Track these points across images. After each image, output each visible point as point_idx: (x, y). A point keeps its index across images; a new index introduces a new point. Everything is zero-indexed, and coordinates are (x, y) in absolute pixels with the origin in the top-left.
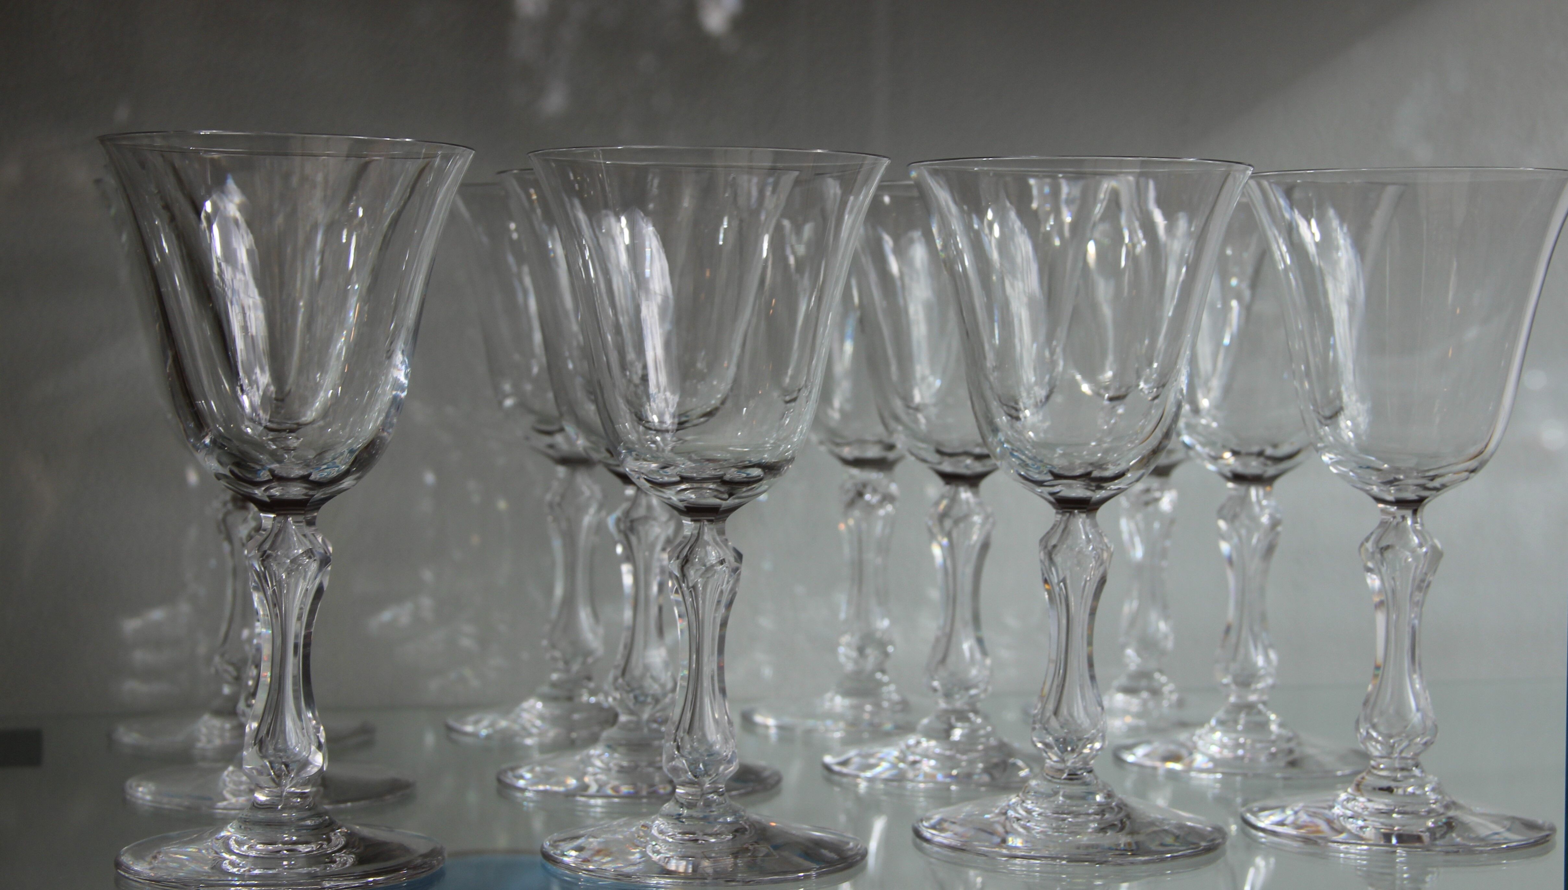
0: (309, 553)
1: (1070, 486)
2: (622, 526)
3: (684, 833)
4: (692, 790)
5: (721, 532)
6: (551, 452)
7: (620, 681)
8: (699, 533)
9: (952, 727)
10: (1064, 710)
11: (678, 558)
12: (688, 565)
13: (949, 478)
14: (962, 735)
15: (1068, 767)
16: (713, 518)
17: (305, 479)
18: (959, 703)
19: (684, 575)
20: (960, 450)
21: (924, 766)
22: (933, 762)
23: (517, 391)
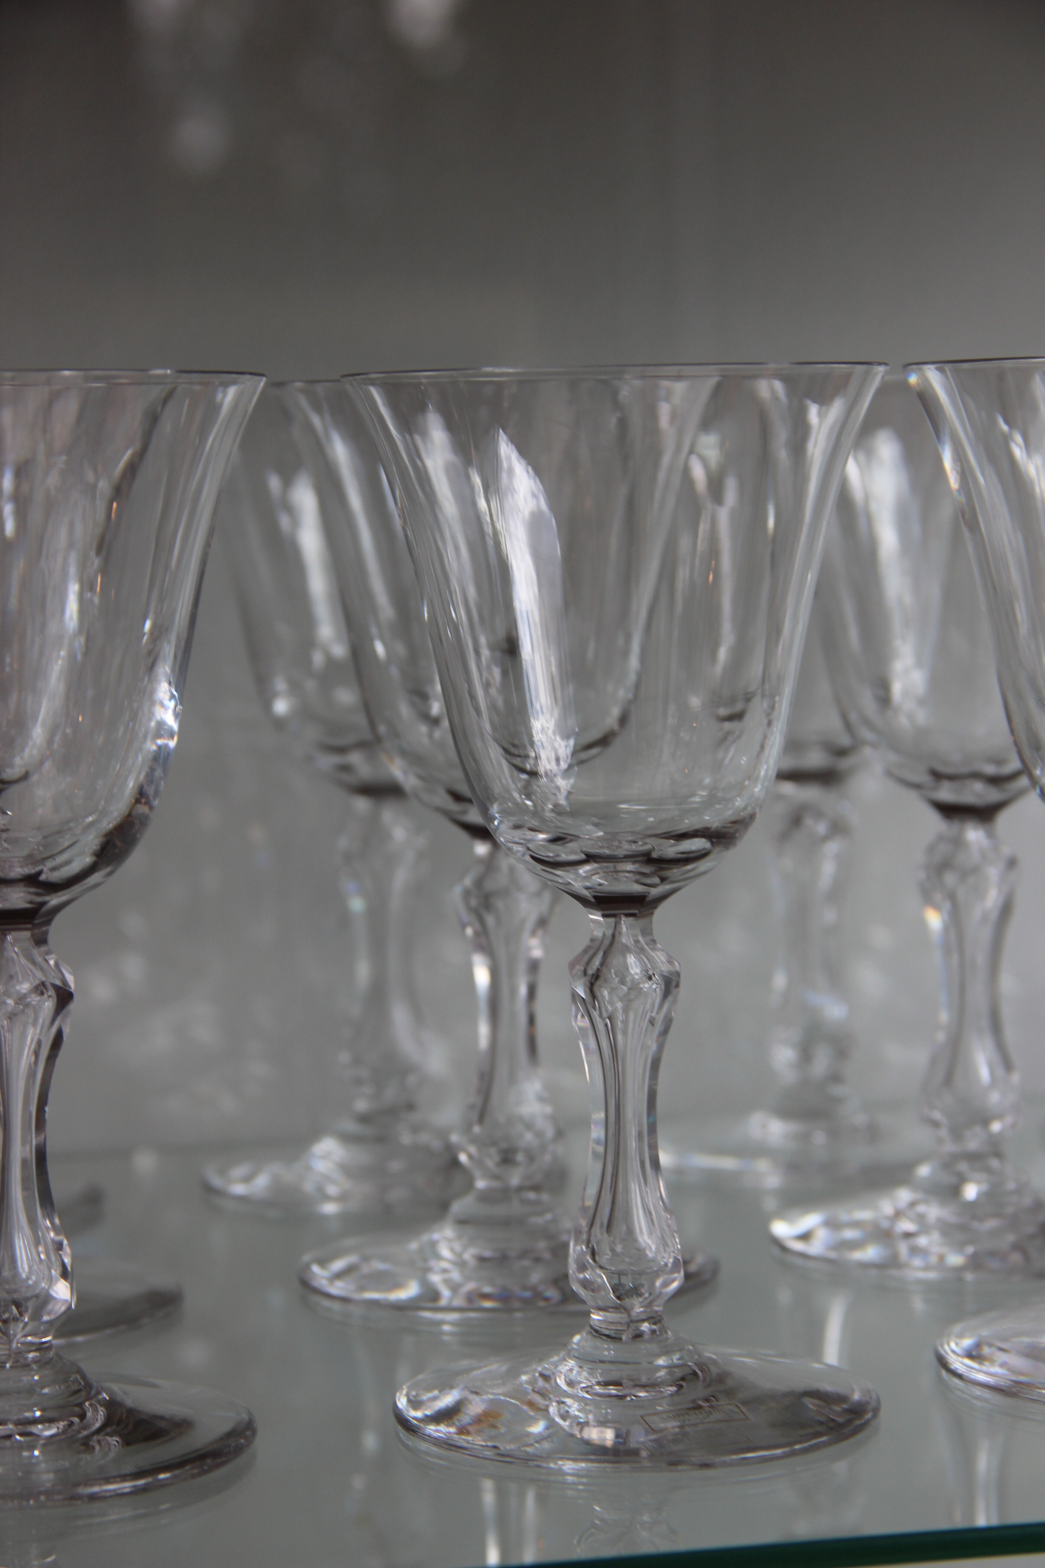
0: (40, 989)
2: (474, 902)
3: (606, 1384)
4: (612, 1316)
5: (647, 932)
6: (346, 777)
7: (477, 1129)
8: (613, 936)
9: (962, 1180)
11: (585, 973)
12: (598, 983)
13: (949, 811)
14: (980, 1195)
16: (636, 911)
17: (32, 880)
18: (974, 1142)
19: (594, 996)
20: (966, 770)
21: (922, 1241)
22: (936, 1236)
23: (295, 688)
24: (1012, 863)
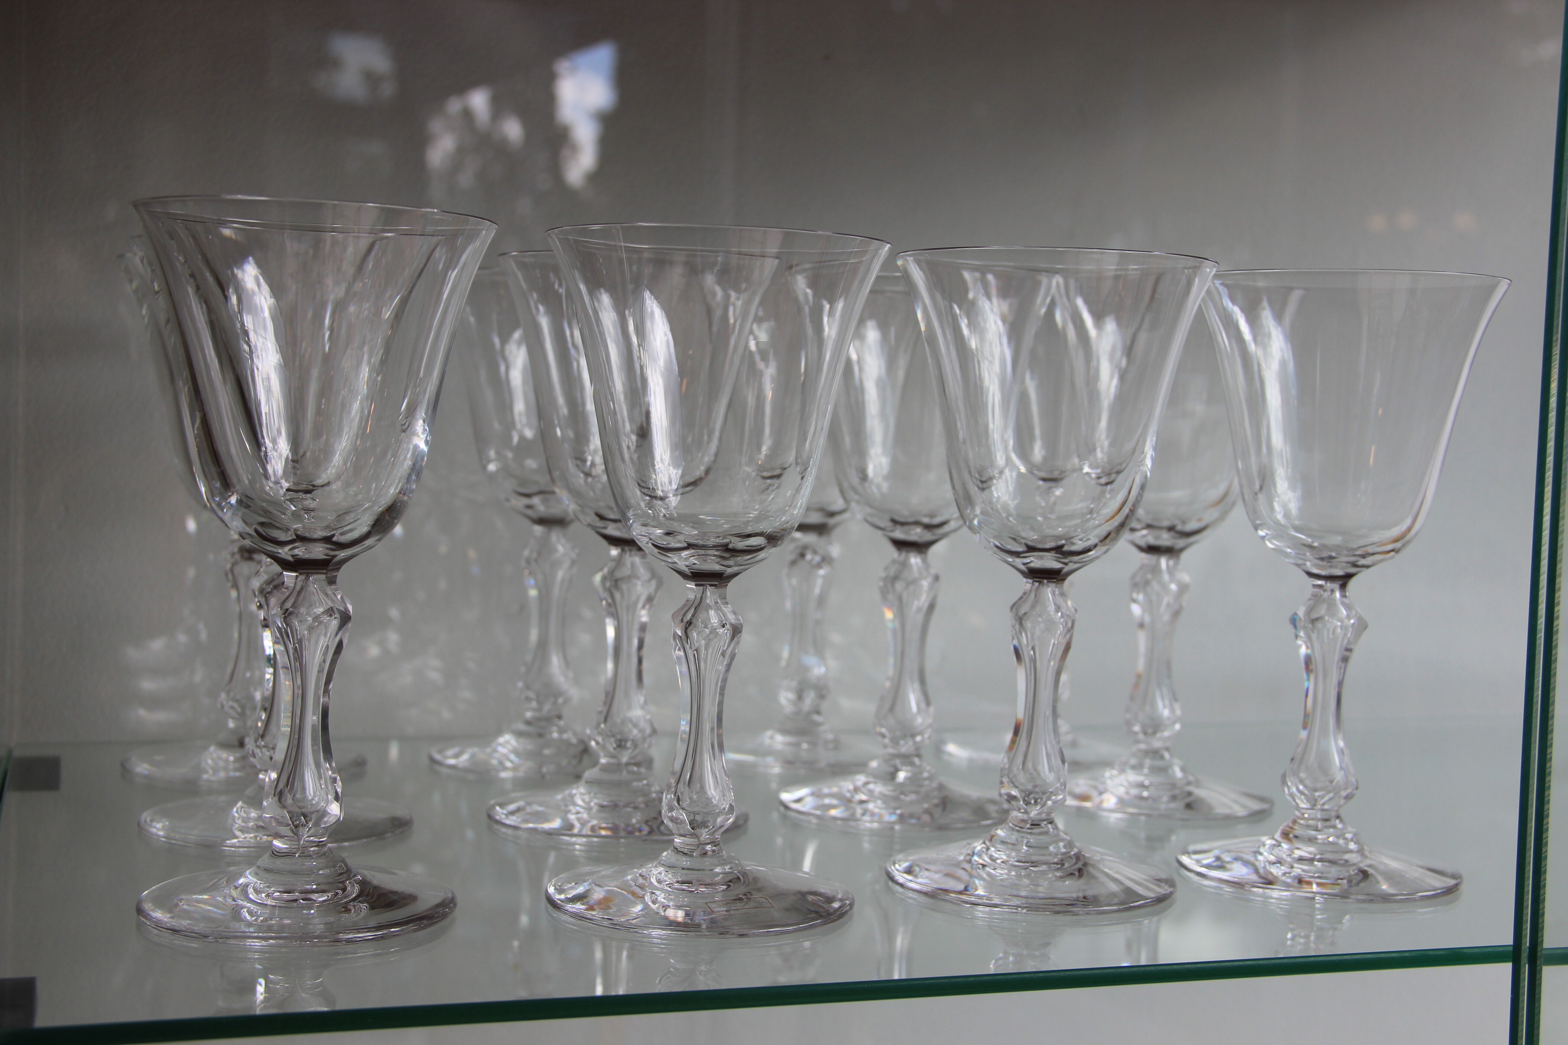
0: (330, 612)
1: (1041, 558)
2: (608, 584)
3: (683, 883)
4: (687, 840)
5: (723, 597)
6: (529, 512)
7: (603, 726)
8: (701, 598)
9: (897, 770)
10: (1030, 765)
11: (682, 620)
12: (690, 628)
13: (901, 545)
14: (906, 779)
15: (1031, 818)
16: (717, 583)
17: (327, 540)
18: (906, 747)
19: (687, 637)
20: (911, 520)
21: (871, 806)
22: (879, 802)
23: (500, 457)
24: (937, 578)
